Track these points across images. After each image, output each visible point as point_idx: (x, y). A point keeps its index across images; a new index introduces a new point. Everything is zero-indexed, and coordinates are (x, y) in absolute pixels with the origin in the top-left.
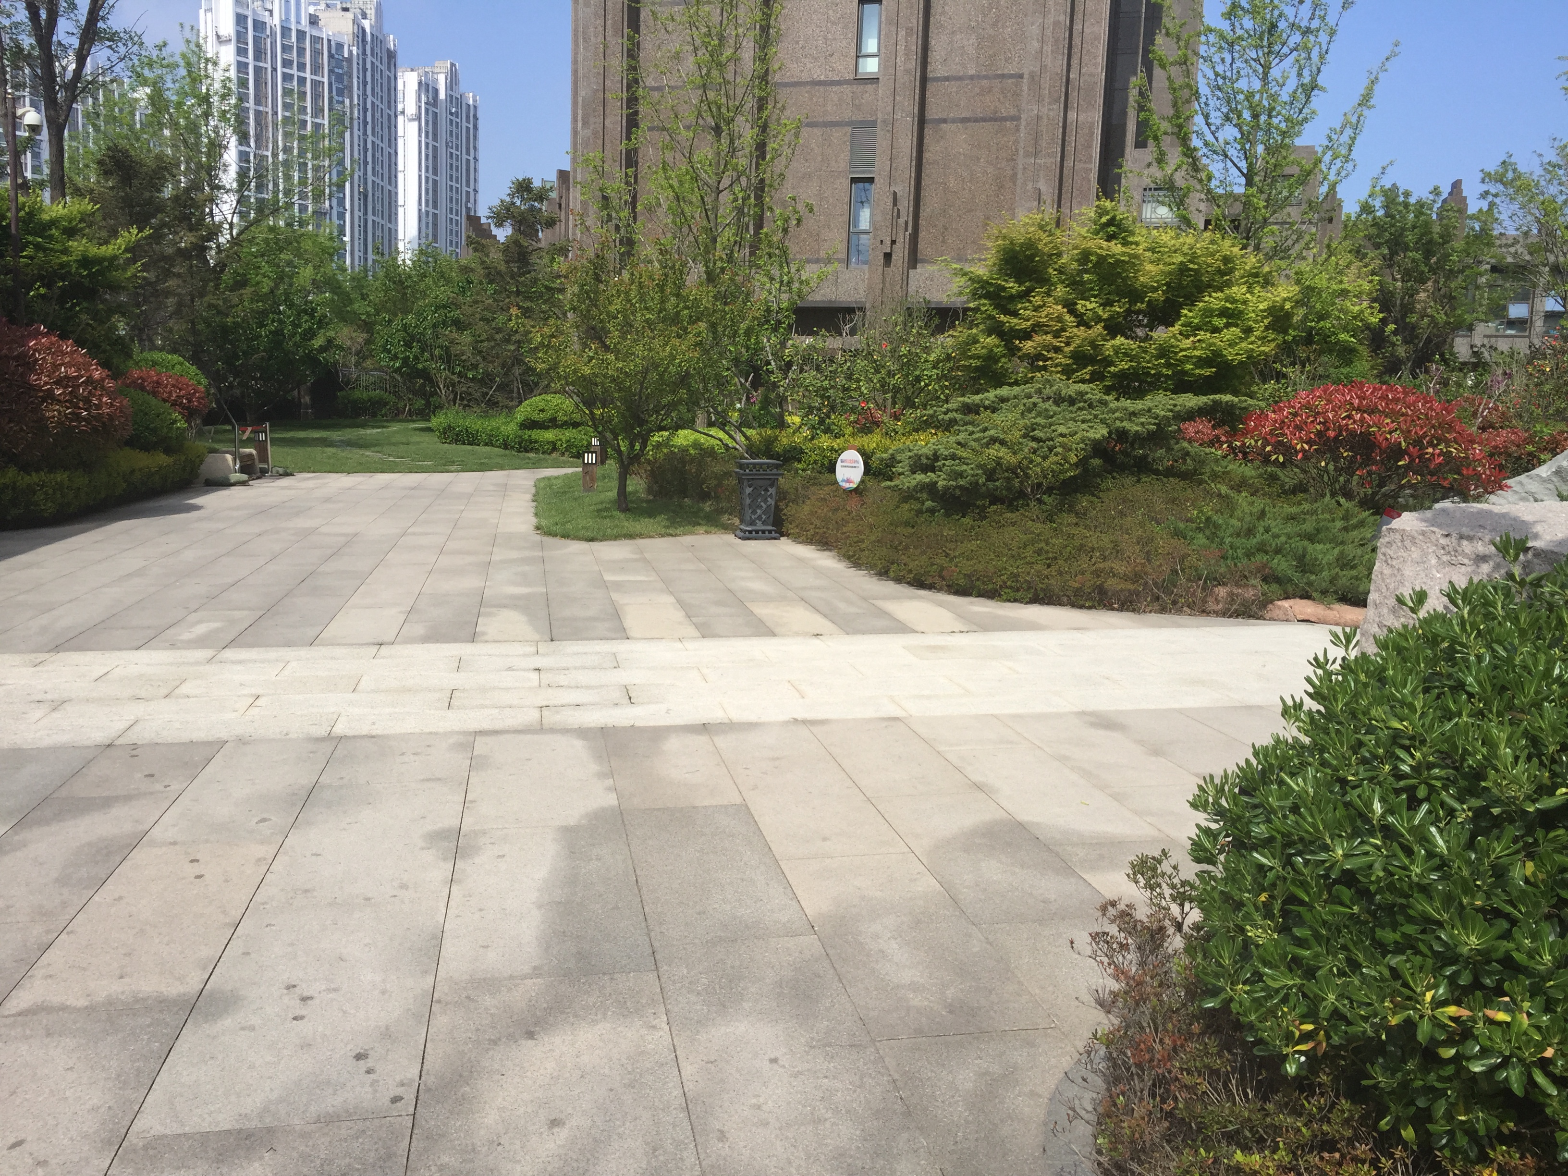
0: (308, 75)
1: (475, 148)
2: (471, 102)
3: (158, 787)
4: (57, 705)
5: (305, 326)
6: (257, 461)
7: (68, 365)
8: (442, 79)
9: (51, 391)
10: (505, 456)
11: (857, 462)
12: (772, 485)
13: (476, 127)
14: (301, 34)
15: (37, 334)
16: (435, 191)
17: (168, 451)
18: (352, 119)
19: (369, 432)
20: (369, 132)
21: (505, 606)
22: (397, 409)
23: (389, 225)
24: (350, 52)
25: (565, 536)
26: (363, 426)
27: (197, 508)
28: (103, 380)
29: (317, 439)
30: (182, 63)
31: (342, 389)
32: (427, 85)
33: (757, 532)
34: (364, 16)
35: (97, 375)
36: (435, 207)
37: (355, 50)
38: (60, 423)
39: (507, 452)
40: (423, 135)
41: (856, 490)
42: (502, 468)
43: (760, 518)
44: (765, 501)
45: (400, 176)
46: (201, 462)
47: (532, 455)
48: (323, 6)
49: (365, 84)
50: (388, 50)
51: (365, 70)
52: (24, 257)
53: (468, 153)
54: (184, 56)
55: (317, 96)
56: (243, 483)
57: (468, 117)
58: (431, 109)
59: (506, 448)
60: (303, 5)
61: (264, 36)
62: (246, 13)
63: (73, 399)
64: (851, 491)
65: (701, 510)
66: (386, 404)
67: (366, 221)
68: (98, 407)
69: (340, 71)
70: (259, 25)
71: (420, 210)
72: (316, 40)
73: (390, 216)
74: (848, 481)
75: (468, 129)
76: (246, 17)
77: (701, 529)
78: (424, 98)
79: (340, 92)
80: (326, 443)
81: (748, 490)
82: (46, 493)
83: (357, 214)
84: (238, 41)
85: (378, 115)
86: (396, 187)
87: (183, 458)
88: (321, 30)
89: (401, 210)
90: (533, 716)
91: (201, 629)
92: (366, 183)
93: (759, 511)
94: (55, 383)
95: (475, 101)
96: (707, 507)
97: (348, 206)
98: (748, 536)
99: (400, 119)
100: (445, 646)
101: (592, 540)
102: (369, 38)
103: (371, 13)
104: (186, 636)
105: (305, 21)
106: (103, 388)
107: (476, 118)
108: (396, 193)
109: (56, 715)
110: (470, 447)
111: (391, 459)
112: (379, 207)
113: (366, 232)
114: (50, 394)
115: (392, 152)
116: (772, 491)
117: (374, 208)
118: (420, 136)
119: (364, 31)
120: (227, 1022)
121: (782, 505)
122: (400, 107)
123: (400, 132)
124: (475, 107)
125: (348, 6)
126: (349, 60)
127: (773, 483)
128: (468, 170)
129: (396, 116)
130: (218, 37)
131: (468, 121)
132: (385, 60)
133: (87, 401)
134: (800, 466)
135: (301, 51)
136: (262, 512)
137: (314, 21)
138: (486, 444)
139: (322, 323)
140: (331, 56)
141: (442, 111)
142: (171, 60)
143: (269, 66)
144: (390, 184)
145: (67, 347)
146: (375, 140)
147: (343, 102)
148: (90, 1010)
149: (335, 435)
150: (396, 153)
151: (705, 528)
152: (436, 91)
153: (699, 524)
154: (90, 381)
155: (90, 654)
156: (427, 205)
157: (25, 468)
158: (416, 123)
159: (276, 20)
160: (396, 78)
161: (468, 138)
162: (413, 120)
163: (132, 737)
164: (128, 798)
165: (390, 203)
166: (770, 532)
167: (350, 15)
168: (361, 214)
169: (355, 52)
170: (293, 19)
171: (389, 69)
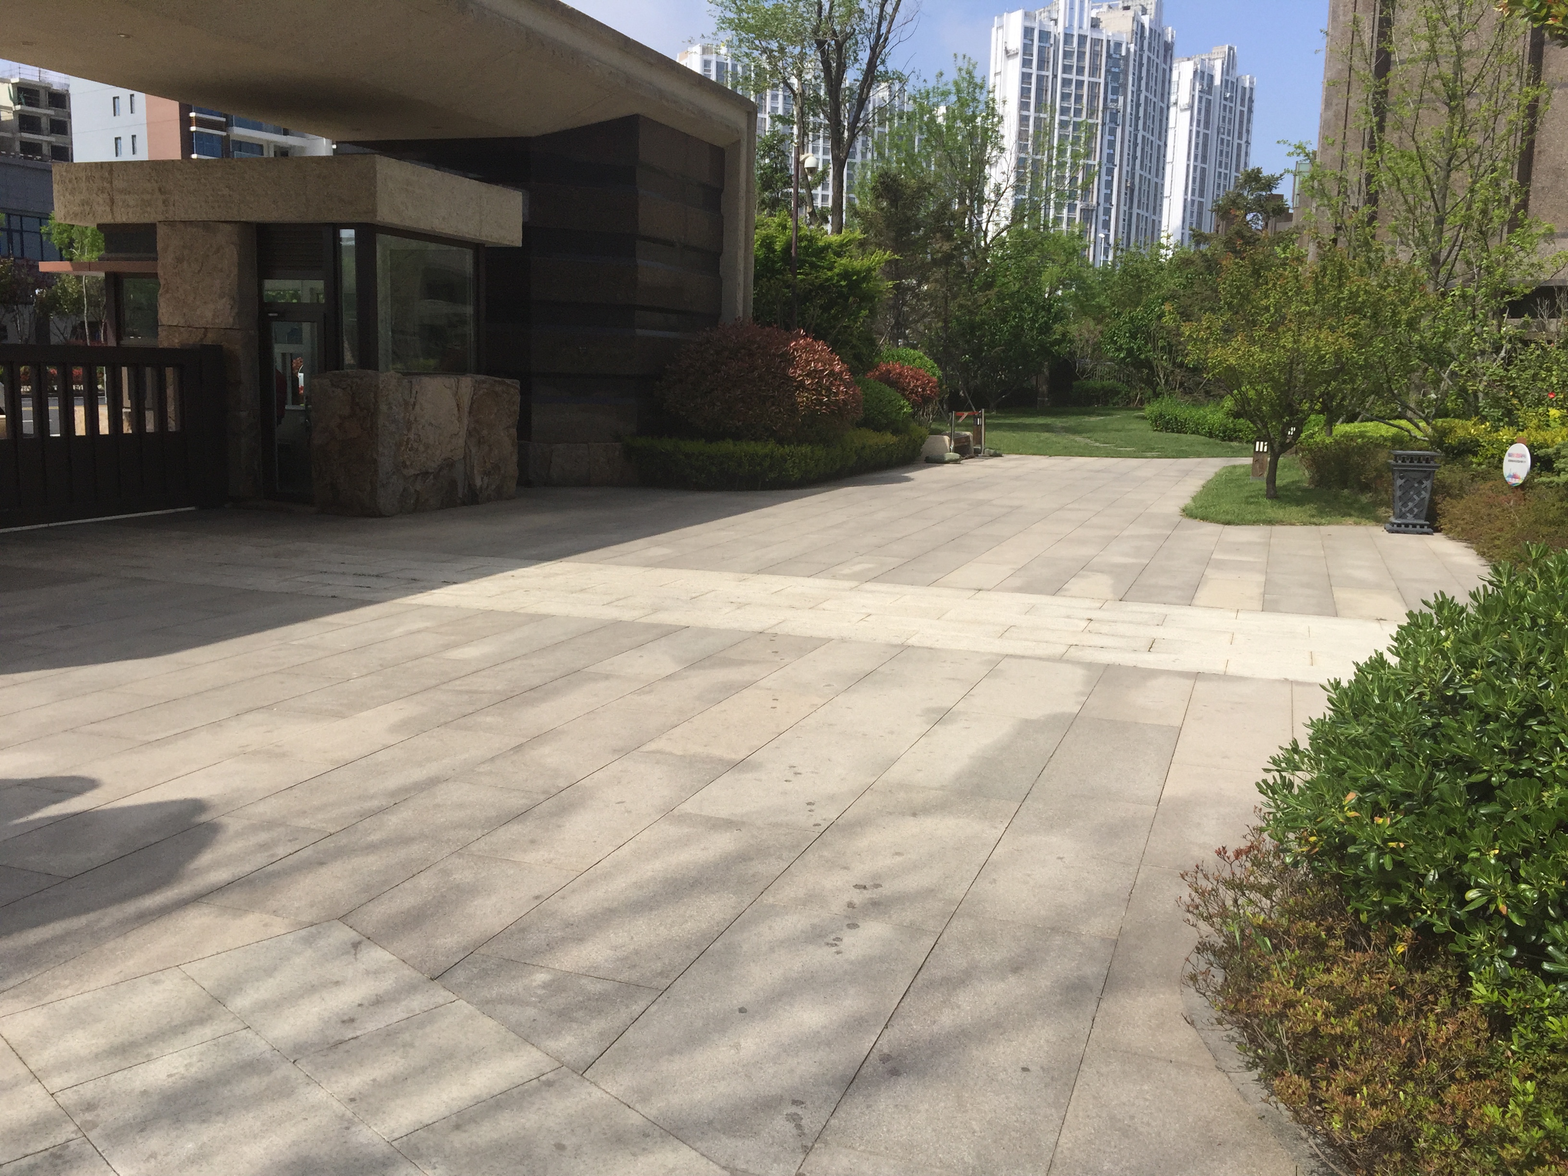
0: (1086, 78)
1: (1248, 131)
2: (1247, 85)
3: (777, 659)
4: (741, 606)
5: (1041, 321)
6: (972, 443)
7: (816, 361)
8: (1218, 65)
9: (803, 381)
10: (1208, 444)
11: (1523, 456)
12: (1427, 478)
13: (1250, 110)
14: (1082, 39)
15: (797, 337)
16: (1203, 180)
17: (895, 432)
18: (1124, 116)
19: (1093, 419)
20: (1140, 127)
21: (1102, 572)
22: (1129, 398)
23: (1153, 217)
24: (1128, 50)
25: (1204, 519)
26: (1090, 414)
27: (908, 479)
28: (841, 372)
29: (1040, 425)
30: (953, 90)
31: (1078, 379)
32: (1203, 73)
33: (1407, 525)
34: (1144, 11)
35: (837, 368)
36: (1201, 195)
37: (1132, 47)
38: (807, 407)
39: (1211, 440)
40: (1195, 124)
41: (1522, 486)
42: (1199, 455)
43: (1411, 511)
44: (1418, 494)
45: (1168, 168)
46: (923, 441)
47: (1235, 444)
48: (1105, 8)
49: (1140, 79)
50: (1166, 43)
51: (1141, 65)
52: (800, 274)
53: (1240, 138)
54: (956, 83)
55: (1093, 97)
56: (956, 461)
57: (1243, 100)
58: (1205, 96)
59: (1211, 436)
60: (1086, 10)
61: (1047, 45)
62: (1033, 25)
63: (818, 389)
64: (1517, 487)
65: (1356, 501)
66: (1118, 393)
67: (1131, 215)
68: (836, 394)
69: (1117, 70)
70: (1044, 35)
71: (1185, 200)
72: (1096, 42)
73: (1155, 208)
74: (1515, 476)
75: (1242, 112)
76: (1033, 29)
77: (1350, 520)
78: (1198, 87)
79: (1115, 91)
80: (1048, 428)
81: (1400, 482)
82: (794, 462)
83: (1122, 208)
84: (1024, 54)
85: (1150, 109)
86: (1163, 178)
87: (907, 438)
88: (1101, 31)
89: (1166, 202)
90: (1061, 649)
91: (858, 568)
92: (1133, 178)
93: (1410, 504)
94: (807, 375)
95: (1251, 83)
96: (1365, 498)
97: (1114, 202)
98: (1396, 529)
99: (1173, 110)
100: (1028, 596)
101: (1228, 523)
102: (1147, 33)
103: (1151, 8)
104: (847, 571)
105: (1086, 24)
106: (841, 379)
107: (1251, 100)
108: (1163, 185)
109: (739, 611)
110: (1176, 435)
111: (1097, 444)
112: (1144, 200)
113: (1130, 225)
114: (802, 384)
115: (1162, 144)
116: (1427, 483)
117: (1139, 201)
118: (1191, 125)
119: (1143, 26)
120: (749, 776)
121: (1438, 499)
122: (1173, 99)
123: (1171, 123)
124: (1251, 89)
125: (1130, 4)
126: (1126, 58)
127: (1429, 475)
128: (1239, 155)
129: (1168, 108)
130: (1007, 52)
131: (1242, 105)
132: (1162, 52)
133: (829, 389)
134: (1474, 460)
135: (1081, 55)
136: (957, 485)
137: (1095, 24)
138: (1193, 433)
139: (1059, 317)
140: (1109, 56)
141: (1216, 98)
142: (945, 88)
143: (1050, 74)
144: (1157, 176)
145: (819, 346)
146: (1145, 134)
147: (1117, 101)
148: (682, 757)
149: (1058, 422)
150: (1166, 145)
151: (1354, 519)
152: (1211, 77)
153: (1350, 515)
154: (832, 373)
155: (778, 577)
156: (1193, 194)
157: (781, 442)
158: (1188, 113)
159: (1060, 29)
160: (1171, 70)
161: (1241, 122)
162: (1186, 109)
163: (777, 630)
164: (756, 662)
165: (1156, 195)
166: (1422, 526)
167: (1130, 13)
168: (1126, 208)
169: (1132, 50)
170: (1076, 24)
171: (1165, 62)
